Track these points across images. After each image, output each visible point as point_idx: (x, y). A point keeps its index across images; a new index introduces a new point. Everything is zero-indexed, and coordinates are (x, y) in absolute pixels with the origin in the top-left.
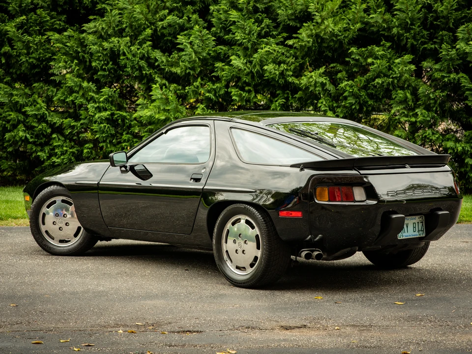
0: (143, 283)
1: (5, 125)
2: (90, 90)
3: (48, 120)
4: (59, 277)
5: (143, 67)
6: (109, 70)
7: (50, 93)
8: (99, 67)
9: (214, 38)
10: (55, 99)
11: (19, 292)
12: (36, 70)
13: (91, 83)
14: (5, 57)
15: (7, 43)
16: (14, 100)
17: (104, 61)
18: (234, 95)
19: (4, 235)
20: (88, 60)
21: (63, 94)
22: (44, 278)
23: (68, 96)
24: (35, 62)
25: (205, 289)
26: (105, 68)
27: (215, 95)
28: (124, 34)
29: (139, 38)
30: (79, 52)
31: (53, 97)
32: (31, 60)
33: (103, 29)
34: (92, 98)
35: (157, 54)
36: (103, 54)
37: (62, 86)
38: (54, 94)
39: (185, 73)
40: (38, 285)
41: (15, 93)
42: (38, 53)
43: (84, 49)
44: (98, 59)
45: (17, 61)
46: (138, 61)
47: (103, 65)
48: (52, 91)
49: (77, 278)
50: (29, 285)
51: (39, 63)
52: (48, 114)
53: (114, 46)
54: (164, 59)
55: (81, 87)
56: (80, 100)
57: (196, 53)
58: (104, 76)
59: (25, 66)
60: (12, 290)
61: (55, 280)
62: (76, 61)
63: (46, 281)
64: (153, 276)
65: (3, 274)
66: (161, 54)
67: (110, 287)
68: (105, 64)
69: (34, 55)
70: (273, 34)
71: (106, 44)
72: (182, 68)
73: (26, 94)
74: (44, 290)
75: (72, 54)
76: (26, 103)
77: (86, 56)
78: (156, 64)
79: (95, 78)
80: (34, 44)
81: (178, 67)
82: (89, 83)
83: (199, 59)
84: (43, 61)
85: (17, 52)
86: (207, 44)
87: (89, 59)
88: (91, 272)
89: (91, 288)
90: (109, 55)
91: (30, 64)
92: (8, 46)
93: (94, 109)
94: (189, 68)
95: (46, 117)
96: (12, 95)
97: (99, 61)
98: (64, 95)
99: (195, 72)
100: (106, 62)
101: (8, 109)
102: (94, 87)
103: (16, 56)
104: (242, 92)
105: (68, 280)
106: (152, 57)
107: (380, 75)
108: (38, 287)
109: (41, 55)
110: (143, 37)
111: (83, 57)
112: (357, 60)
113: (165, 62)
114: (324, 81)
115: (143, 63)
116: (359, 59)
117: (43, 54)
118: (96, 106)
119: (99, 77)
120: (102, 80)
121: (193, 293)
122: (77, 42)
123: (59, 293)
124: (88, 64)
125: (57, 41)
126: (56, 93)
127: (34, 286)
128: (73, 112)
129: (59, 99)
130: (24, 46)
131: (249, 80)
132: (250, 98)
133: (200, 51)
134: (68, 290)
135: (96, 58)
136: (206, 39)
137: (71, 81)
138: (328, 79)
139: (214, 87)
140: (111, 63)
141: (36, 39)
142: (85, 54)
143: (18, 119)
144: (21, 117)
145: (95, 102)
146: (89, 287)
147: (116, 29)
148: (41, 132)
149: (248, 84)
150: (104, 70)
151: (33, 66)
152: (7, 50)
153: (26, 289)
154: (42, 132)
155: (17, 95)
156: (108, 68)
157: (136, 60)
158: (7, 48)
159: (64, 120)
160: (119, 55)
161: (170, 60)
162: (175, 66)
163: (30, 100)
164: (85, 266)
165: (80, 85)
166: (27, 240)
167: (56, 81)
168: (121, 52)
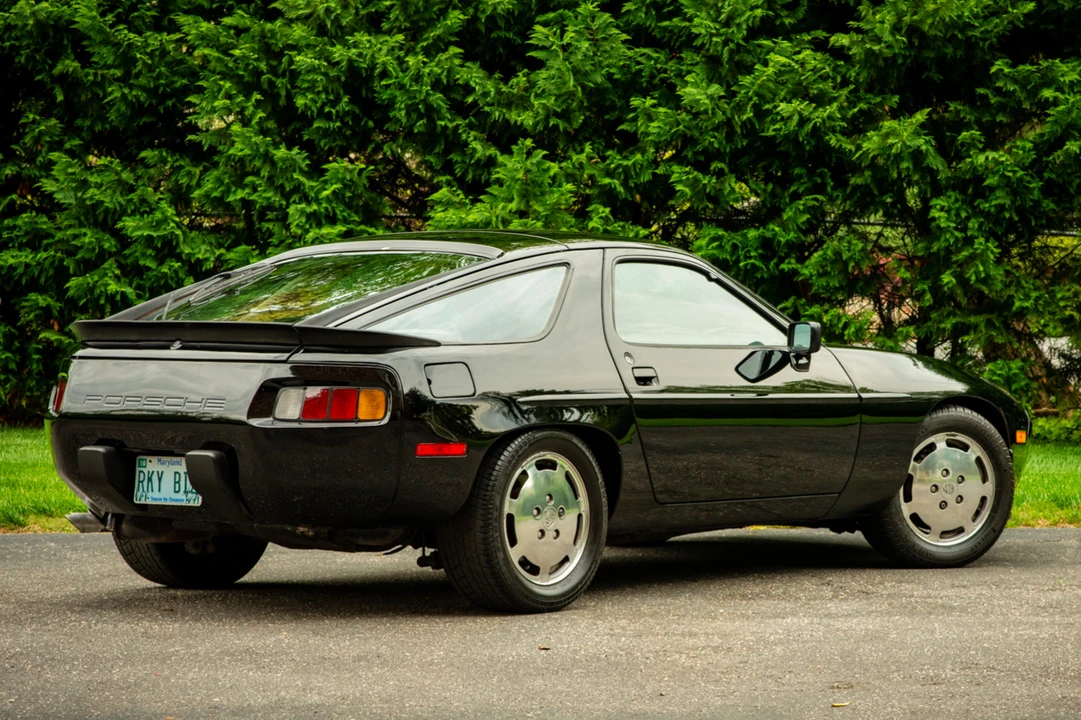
0: (427, 682)
1: (61, 260)
2: (292, 166)
3: (182, 252)
4: (201, 668)
5: (438, 111)
6: (340, 117)
7: (184, 181)
8: (314, 109)
9: (625, 36)
10: (196, 193)
11: (96, 707)
12: (145, 119)
13: (296, 150)
14: (62, 86)
15: (69, 51)
16: (91, 198)
17: (327, 93)
18: (680, 182)
19: (55, 555)
20: (283, 93)
21: (219, 181)
22: (163, 671)
23: (233, 189)
24: (143, 97)
25: (591, 700)
26: (330, 113)
27: (625, 184)
28: (385, 26)
29: (426, 36)
30: (262, 73)
31: (190, 189)
32: (134, 93)
33: (328, 11)
34: (298, 188)
35: (472, 75)
36: (326, 74)
37: (216, 158)
38: (194, 183)
39: (546, 127)
40: (148, 689)
41: (93, 179)
42: (155, 75)
43: (274, 63)
44: (311, 88)
45: (97, 98)
46: (428, 94)
47: (324, 105)
48: (189, 174)
49: (249, 671)
50: (122, 688)
51: (154, 102)
52: (181, 238)
53: (360, 55)
54: (490, 87)
55: (268, 159)
56: (265, 195)
57: (576, 72)
58: (326, 133)
59: (119, 110)
60: (78, 701)
61: (191, 675)
62: (259, 97)
63: (167, 679)
64: (452, 665)
65: (53, 659)
66: (482, 73)
67: (339, 694)
68: (330, 101)
69: (142, 81)
70: (783, 24)
71: (338, 52)
72: (538, 113)
73: (120, 182)
74: (162, 701)
75: (242, 77)
76: (121, 206)
77: (279, 82)
78: (470, 99)
79: (306, 137)
80: (147, 54)
81: (526, 109)
82: (289, 148)
83: (584, 88)
84: (165, 96)
85: (95, 75)
86: (605, 51)
87: (287, 88)
88: (287, 654)
89: (288, 697)
90: (343, 79)
91: (130, 104)
92: (72, 57)
93: (304, 220)
94: (556, 115)
95: (178, 244)
96: (84, 185)
97: (313, 92)
98: (222, 183)
99: (570, 124)
100: (332, 97)
101: (72, 222)
102: (304, 160)
103: (94, 83)
104: (700, 176)
105: (225, 676)
106: (461, 82)
107: (1070, 133)
108: (145, 695)
109: (162, 81)
110: (438, 32)
111: (271, 84)
112: (1010, 94)
113: (492, 94)
114: (924, 148)
115: (437, 99)
116: (1015, 91)
117: (167, 77)
118: (309, 210)
119: (314, 137)
120: (322, 144)
121: (559, 709)
122: (256, 46)
123: (203, 709)
124: (282, 102)
125: (205, 39)
126: (200, 179)
127: (136, 693)
128: (243, 230)
129: (207, 195)
130: (117, 57)
131: (720, 143)
132: (721, 190)
133: (588, 68)
134: (225, 703)
135: (306, 85)
136: (604, 39)
137: (243, 143)
138: (933, 143)
139: (625, 163)
140: (346, 99)
141: (150, 41)
142: (277, 76)
143: (101, 248)
144: (109, 244)
145: (306, 199)
146: (283, 693)
147: (363, 12)
148: (162, 282)
149: (718, 155)
150: (328, 117)
151: (137, 109)
152: (71, 69)
153: (113, 700)
154: (166, 282)
155: (99, 186)
156: (337, 112)
157: (420, 92)
158: (70, 64)
159: (222, 251)
160: (370, 78)
161: (504, 89)
162: (517, 107)
163: (132, 200)
164: (273, 639)
165: (267, 152)
166: (116, 569)
167: (202, 147)
168: (377, 71)
